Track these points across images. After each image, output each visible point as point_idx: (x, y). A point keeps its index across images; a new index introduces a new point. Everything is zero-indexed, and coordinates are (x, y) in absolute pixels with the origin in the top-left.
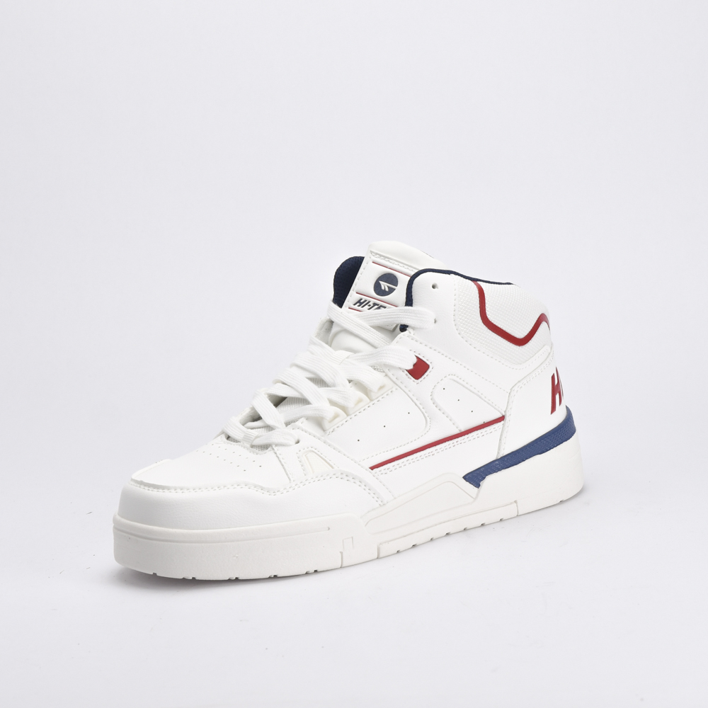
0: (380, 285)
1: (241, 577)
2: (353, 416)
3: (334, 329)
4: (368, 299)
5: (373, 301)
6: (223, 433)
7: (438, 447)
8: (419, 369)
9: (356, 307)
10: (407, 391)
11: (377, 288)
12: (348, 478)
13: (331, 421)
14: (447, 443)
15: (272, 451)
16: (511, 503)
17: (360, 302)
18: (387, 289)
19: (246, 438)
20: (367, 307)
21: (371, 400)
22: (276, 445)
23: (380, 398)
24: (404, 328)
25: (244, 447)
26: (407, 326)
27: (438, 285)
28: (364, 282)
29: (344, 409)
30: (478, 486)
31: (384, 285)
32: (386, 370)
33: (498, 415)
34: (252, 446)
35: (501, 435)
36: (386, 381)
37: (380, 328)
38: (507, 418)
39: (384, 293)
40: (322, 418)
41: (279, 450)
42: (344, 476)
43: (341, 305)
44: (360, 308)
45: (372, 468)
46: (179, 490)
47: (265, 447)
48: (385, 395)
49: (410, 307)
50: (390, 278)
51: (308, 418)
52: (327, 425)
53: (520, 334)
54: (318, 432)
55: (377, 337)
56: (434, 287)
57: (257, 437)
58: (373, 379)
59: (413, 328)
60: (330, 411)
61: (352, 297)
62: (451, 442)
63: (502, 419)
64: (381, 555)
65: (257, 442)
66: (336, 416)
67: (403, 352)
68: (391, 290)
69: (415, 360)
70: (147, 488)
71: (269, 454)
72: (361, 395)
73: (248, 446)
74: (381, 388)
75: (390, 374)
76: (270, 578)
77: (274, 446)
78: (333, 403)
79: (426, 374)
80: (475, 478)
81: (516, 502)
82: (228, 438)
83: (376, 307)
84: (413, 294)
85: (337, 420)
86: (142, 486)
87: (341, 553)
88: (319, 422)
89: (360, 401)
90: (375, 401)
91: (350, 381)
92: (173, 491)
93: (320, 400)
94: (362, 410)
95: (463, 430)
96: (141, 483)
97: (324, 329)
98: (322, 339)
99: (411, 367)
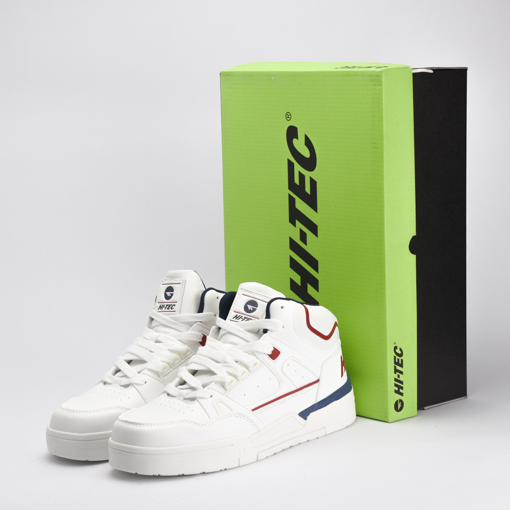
0: (247, 307)
1: (185, 474)
2: (241, 381)
3: (222, 332)
4: (241, 315)
5: (244, 316)
6: (165, 392)
7: (286, 397)
8: (275, 354)
9: (234, 319)
10: (269, 367)
11: (246, 309)
12: (240, 416)
13: (229, 384)
14: (291, 395)
15: (197, 402)
16: (322, 428)
17: (236, 317)
18: (252, 309)
19: (180, 395)
20: (241, 319)
21: (250, 372)
22: (200, 398)
23: (254, 371)
24: (265, 331)
25: (180, 400)
26: (267, 330)
27: (284, 307)
28: (238, 305)
29: (235, 377)
30: (305, 419)
31: (250, 307)
32: (257, 355)
33: (316, 379)
34: (185, 399)
35: (317, 390)
36: (257, 361)
37: (251, 331)
38: (320, 380)
39: (250, 311)
40: (224, 382)
41: (201, 401)
42: (238, 415)
43: (225, 319)
44: (236, 320)
45: (253, 410)
46: (149, 425)
47: (193, 399)
48: (257, 369)
49: (269, 319)
50: (253, 303)
51: (216, 383)
52: (227, 387)
53: (326, 334)
54: (222, 390)
55: (250, 336)
56: (282, 308)
57: (187, 394)
58: (249, 360)
59: (271, 331)
60: (229, 379)
61: (231, 314)
62: (292, 395)
63: (318, 381)
64: (259, 459)
65: (187, 396)
66: (232, 381)
67: (266, 344)
68: (254, 310)
69: (273, 349)
70: (130, 424)
71: (195, 403)
72: (244, 369)
73: (182, 399)
74: (255, 364)
75: (259, 357)
76: (201, 473)
77: (198, 399)
78: (230, 374)
79: (279, 356)
80: (304, 414)
81: (324, 427)
82: (168, 395)
83: (246, 319)
84: (270, 312)
85: (233, 383)
86: (127, 424)
87: (239, 458)
88: (223, 385)
89: (244, 373)
90: (252, 373)
91: (237, 362)
92: (146, 425)
93: (222, 373)
94: (245, 378)
95: (298, 388)
96: (126, 422)
97: (214, 333)
98: (214, 338)
99: (270, 353)
